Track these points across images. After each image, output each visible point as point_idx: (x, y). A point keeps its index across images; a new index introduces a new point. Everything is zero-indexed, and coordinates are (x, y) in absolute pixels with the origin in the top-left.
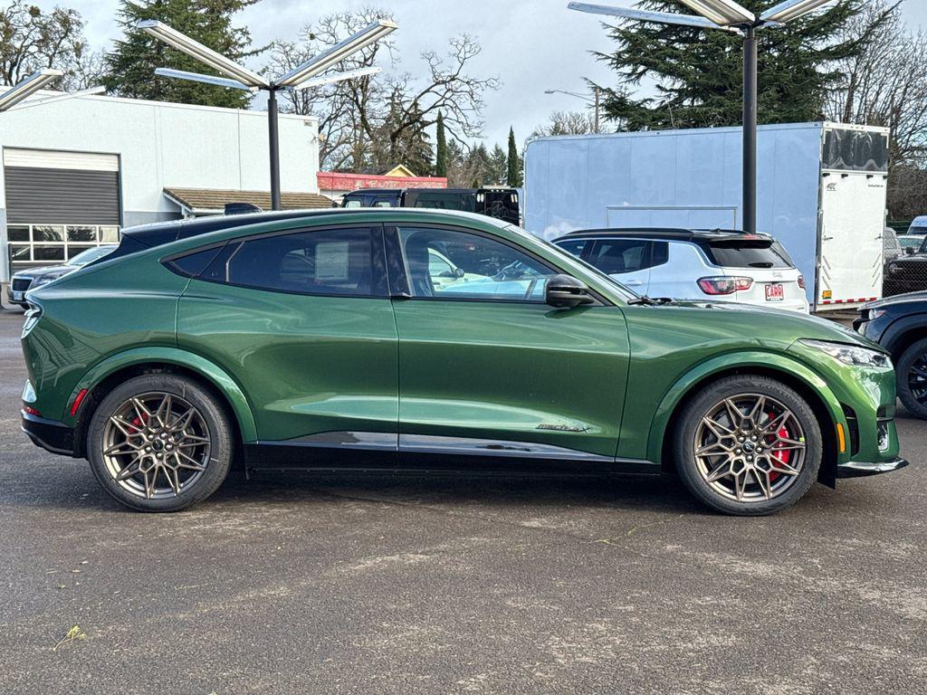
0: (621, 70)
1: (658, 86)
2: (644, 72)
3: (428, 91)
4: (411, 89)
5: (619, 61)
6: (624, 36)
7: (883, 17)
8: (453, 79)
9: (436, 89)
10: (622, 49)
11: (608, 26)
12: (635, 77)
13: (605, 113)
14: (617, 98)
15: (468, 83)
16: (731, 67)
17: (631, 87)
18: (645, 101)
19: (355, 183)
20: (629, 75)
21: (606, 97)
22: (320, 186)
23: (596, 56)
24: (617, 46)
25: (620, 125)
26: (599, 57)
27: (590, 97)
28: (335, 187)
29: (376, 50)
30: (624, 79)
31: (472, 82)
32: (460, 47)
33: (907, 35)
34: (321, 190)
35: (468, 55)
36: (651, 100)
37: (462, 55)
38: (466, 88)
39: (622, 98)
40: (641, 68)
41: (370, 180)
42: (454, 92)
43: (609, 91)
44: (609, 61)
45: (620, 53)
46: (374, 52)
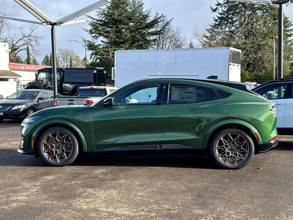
0: (92, 35)
1: (102, 41)
2: (98, 36)
3: (21, 39)
4: (17, 38)
5: (91, 32)
6: (92, 25)
7: (168, 23)
8: (29, 36)
9: (24, 39)
10: (92, 29)
11: (88, 21)
12: (96, 37)
13: (88, 48)
14: (92, 43)
15: (34, 37)
16: (126, 36)
17: (95, 40)
18: (99, 45)
19: (21, 67)
20: (94, 37)
21: (88, 43)
22: (9, 68)
23: (84, 30)
24: (90, 28)
25: (92, 52)
26: (86, 31)
27: (83, 43)
28: (15, 68)
29: (3, 25)
30: (93, 38)
31: (36, 37)
32: (31, 26)
33: (173, 29)
34: (10, 69)
35: (34, 29)
36: (101, 45)
37: (32, 28)
38: (34, 39)
39: (93, 44)
40: (98, 35)
41: (26, 66)
42: (31, 40)
43: (88, 41)
44: (89, 32)
45: (91, 30)
46: (2, 26)
